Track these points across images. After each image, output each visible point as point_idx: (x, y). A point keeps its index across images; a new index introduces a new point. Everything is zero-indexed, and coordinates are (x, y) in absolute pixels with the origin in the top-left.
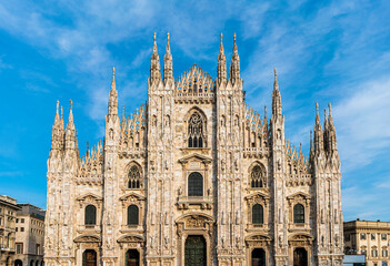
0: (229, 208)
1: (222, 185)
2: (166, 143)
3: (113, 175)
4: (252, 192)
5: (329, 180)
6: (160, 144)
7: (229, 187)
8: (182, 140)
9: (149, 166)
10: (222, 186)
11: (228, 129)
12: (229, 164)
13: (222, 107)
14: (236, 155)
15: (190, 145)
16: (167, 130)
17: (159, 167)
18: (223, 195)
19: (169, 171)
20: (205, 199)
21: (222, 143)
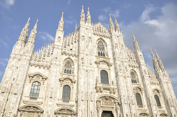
0: (126, 93)
1: (121, 79)
2: (90, 51)
3: (57, 63)
5: (167, 83)
6: (86, 50)
7: (125, 80)
9: (81, 61)
11: (119, 50)
12: (122, 67)
13: (115, 40)
14: (125, 64)
15: (99, 55)
16: (90, 44)
18: (123, 85)
19: (91, 66)
20: (112, 86)
21: (118, 56)
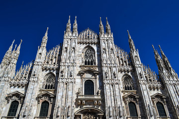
0: (113, 103)
2: (72, 61)
4: (126, 93)
5: (174, 85)
6: (68, 61)
7: (112, 89)
8: (81, 62)
9: (60, 74)
10: (107, 87)
11: (108, 55)
12: (110, 74)
13: (103, 45)
14: (114, 69)
15: (86, 64)
16: (73, 54)
17: (66, 75)
18: (108, 94)
19: (72, 77)
20: (96, 97)
21: (105, 62)
